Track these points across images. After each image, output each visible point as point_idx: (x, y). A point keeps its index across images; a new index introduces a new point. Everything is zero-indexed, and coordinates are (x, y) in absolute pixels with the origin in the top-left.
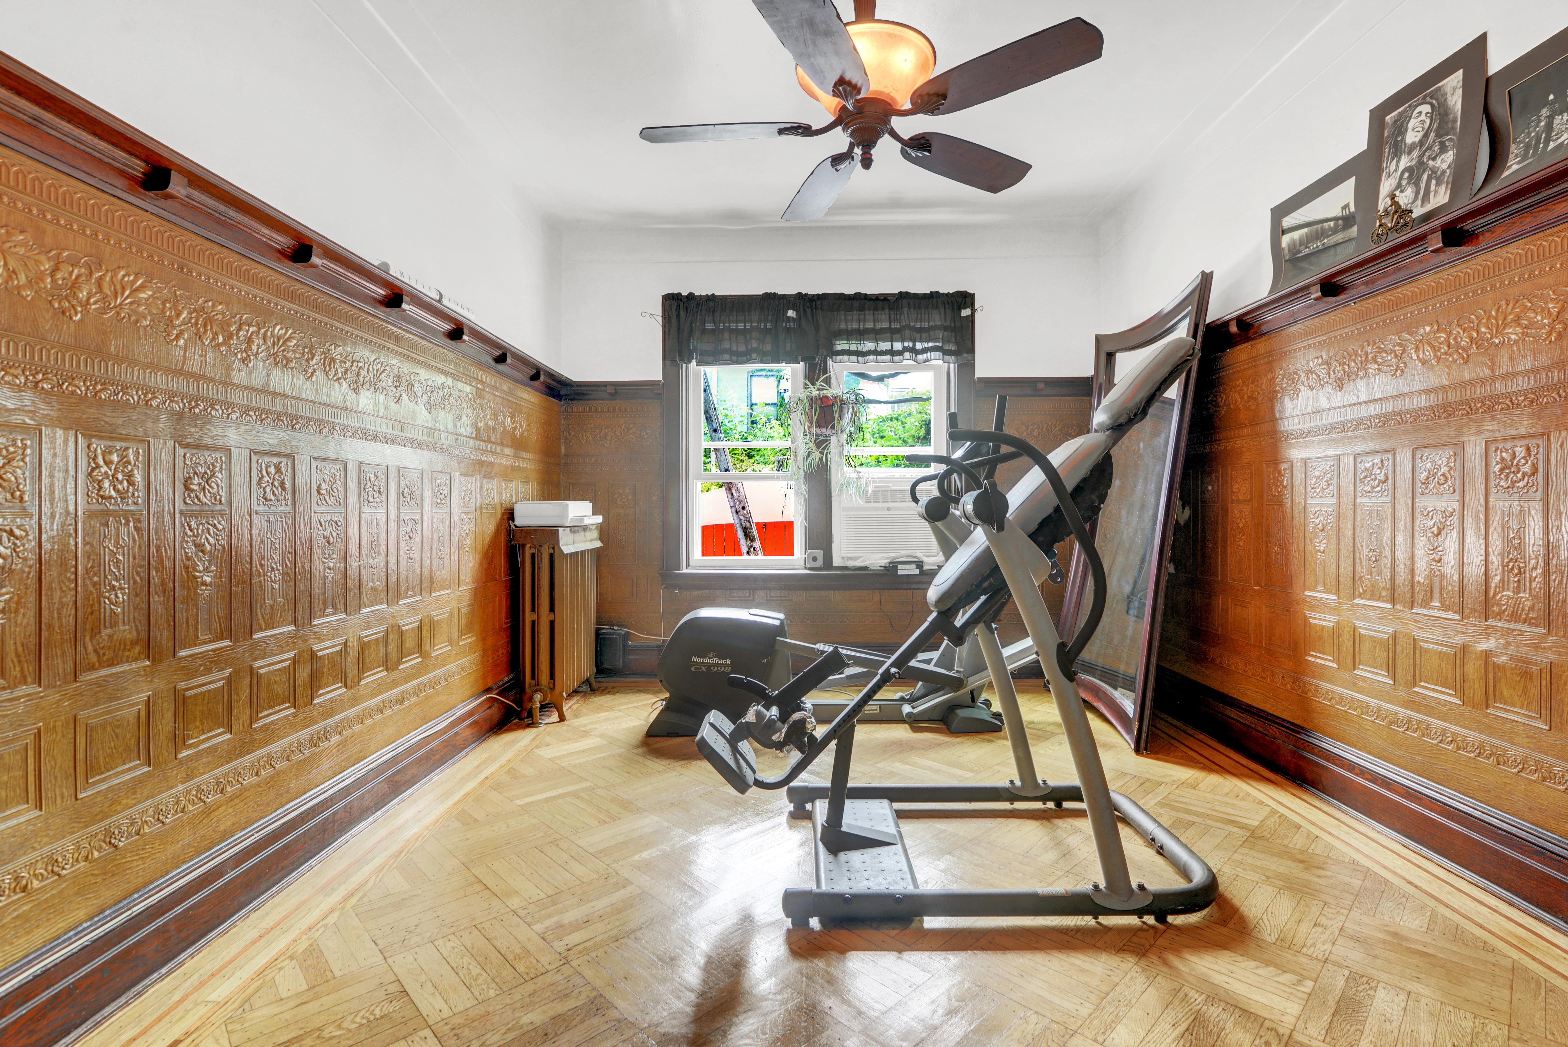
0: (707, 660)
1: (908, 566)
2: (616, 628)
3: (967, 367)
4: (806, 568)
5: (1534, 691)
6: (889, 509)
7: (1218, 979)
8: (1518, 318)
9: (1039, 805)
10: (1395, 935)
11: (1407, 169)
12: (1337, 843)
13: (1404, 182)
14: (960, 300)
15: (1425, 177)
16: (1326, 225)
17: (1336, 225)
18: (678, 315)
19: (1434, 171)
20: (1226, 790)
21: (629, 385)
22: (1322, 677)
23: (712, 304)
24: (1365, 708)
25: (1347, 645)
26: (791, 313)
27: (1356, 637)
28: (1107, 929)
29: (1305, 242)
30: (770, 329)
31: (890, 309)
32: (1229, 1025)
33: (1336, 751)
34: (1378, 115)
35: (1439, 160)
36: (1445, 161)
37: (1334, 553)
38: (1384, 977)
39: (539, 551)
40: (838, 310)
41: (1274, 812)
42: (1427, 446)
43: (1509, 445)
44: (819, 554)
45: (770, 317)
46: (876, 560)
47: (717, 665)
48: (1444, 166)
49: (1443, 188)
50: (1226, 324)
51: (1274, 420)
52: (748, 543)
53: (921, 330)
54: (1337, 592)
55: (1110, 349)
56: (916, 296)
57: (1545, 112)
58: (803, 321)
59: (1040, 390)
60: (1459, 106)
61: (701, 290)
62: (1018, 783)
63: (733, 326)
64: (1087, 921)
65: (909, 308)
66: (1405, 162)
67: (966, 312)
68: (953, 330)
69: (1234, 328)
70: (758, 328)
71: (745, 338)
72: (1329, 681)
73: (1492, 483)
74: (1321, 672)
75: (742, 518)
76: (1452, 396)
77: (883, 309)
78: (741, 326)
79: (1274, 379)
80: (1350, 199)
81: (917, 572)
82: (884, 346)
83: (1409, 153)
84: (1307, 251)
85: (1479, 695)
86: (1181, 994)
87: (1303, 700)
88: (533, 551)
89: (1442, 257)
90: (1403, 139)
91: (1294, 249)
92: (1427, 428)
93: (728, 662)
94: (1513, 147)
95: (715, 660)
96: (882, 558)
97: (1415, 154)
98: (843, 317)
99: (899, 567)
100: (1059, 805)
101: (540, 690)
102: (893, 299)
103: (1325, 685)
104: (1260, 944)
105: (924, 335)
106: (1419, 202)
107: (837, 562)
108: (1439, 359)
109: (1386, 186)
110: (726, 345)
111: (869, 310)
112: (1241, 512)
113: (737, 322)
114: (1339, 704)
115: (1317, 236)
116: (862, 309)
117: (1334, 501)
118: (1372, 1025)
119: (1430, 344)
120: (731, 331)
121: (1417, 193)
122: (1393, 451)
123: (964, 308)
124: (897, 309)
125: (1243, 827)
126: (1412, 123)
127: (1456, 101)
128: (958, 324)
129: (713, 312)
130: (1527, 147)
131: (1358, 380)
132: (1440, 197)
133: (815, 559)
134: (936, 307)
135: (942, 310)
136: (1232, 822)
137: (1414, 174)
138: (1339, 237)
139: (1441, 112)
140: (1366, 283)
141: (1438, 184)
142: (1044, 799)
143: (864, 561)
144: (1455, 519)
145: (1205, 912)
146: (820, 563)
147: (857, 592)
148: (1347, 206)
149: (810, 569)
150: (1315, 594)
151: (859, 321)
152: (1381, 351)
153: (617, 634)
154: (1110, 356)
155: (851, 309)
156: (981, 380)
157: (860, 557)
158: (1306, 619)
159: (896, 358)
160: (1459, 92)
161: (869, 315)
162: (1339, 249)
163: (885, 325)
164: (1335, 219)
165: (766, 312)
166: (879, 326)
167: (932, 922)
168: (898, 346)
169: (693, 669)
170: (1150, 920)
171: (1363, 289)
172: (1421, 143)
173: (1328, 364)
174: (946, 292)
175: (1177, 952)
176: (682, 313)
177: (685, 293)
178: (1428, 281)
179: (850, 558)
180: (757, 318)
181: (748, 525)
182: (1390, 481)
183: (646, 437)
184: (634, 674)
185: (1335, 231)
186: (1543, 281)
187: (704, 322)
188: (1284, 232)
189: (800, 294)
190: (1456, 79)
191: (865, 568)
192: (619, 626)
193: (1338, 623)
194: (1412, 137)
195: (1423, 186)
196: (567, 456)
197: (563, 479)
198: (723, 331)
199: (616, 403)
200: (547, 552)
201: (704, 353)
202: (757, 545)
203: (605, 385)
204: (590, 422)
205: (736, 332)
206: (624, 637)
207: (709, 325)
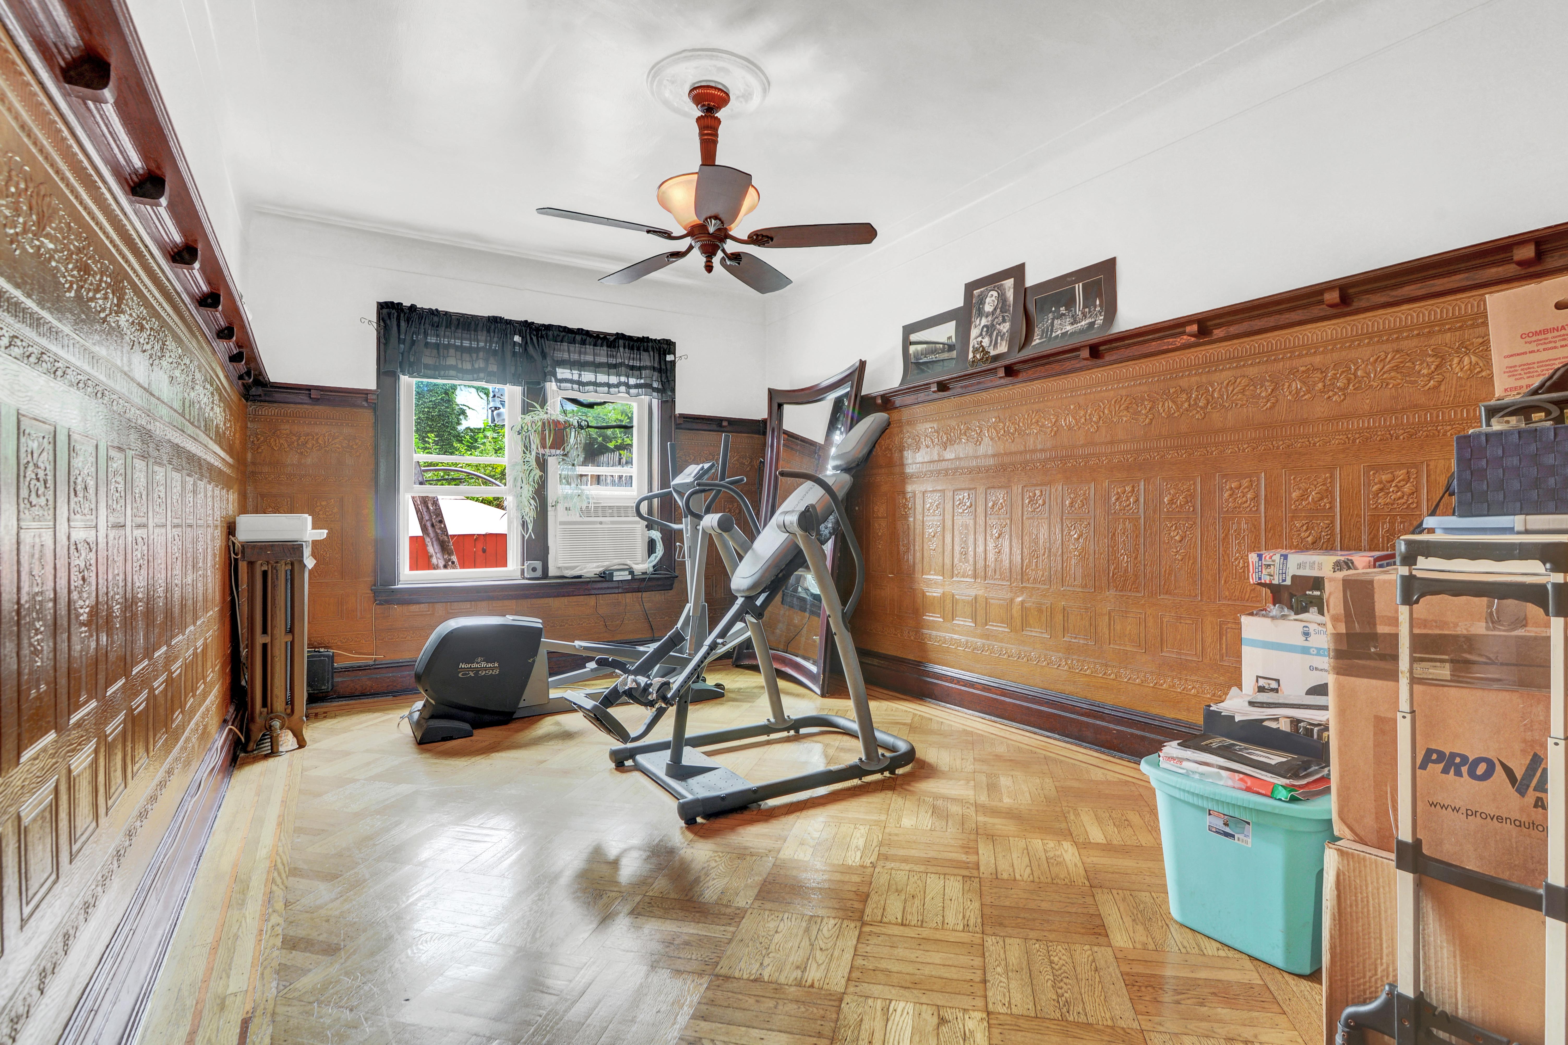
0: (475, 665)
1: (622, 573)
2: (322, 650)
3: (668, 404)
4: (523, 579)
5: (1044, 619)
6: (601, 523)
7: (934, 790)
8: (1037, 422)
9: (784, 734)
10: (996, 755)
11: (985, 326)
12: (953, 723)
13: (984, 333)
14: (665, 346)
15: (995, 333)
16: (938, 346)
17: (944, 348)
18: (399, 326)
19: (999, 332)
20: (885, 708)
21: (335, 392)
22: (933, 629)
23: (436, 319)
24: (958, 643)
25: (949, 605)
26: (517, 338)
27: (954, 601)
28: (869, 784)
29: (925, 353)
30: (495, 350)
31: (608, 347)
32: (949, 805)
33: (943, 672)
34: (970, 287)
35: (1002, 326)
36: (1005, 327)
37: (940, 550)
38: (1000, 772)
39: (274, 568)
40: (562, 341)
41: (915, 715)
42: (994, 487)
43: (1033, 488)
44: (538, 564)
45: (495, 339)
46: (590, 569)
47: (486, 669)
48: (1005, 330)
49: (1004, 343)
50: (875, 398)
51: (902, 465)
52: (446, 557)
53: (632, 368)
54: (943, 575)
55: (781, 401)
56: (630, 338)
57: (1051, 316)
58: (530, 349)
59: (725, 427)
60: (1011, 298)
61: (423, 303)
62: (772, 720)
63: (458, 343)
64: (856, 782)
65: (624, 348)
66: (984, 321)
67: (669, 358)
68: (660, 371)
69: (879, 401)
70: (484, 348)
71: (471, 356)
72: (938, 630)
73: (1025, 509)
74: (933, 626)
75: (439, 531)
76: (1007, 460)
77: (602, 346)
78: (466, 344)
79: (903, 438)
80: (953, 334)
81: (629, 577)
82: (602, 378)
83: (987, 317)
84: (925, 360)
85: (1019, 624)
86: (921, 800)
87: (921, 645)
88: (265, 568)
89: (1003, 381)
90: (983, 308)
91: (917, 355)
92: (994, 477)
93: (496, 665)
94: (1036, 329)
95: (484, 664)
96: (598, 567)
97: (990, 318)
98: (566, 348)
99: (615, 574)
100: (797, 732)
101: (277, 717)
102: (612, 338)
103: (934, 633)
104: (943, 773)
105: (637, 373)
106: (992, 347)
107: (552, 572)
108: (999, 438)
109: (974, 332)
110: (451, 361)
111: (590, 345)
112: (880, 525)
113: (462, 339)
114: (944, 643)
115: (934, 352)
116: (583, 343)
117: (941, 517)
118: (1004, 790)
119: (995, 429)
120: (457, 348)
121: (991, 342)
122: (975, 488)
123: (669, 354)
124: (614, 347)
125: (904, 724)
126: (988, 300)
127: (1010, 295)
128: (663, 367)
129: (438, 326)
130: (1043, 331)
131: (955, 445)
132: (1003, 348)
133: (534, 570)
134: (646, 350)
135: (652, 353)
136: (898, 723)
137: (989, 329)
138: (946, 355)
139: (1002, 298)
140: (962, 387)
141: (1002, 340)
142: (788, 729)
143: (581, 570)
144: (1007, 528)
145: (910, 765)
146: (539, 573)
147: (575, 598)
148: (949, 338)
149: (527, 579)
150: (929, 577)
151: (580, 353)
152: (968, 429)
153: (324, 656)
154: (780, 406)
155: (573, 342)
156: (682, 416)
157: (577, 567)
158: (923, 593)
159: (612, 390)
160: (1012, 290)
161: (589, 348)
162: (946, 363)
163: (604, 360)
164: (943, 344)
165: (492, 334)
166: (598, 359)
167: (772, 802)
168: (613, 380)
169: (460, 675)
170: (887, 774)
171: (960, 390)
172: (993, 313)
173: (938, 433)
174: (654, 338)
175: (908, 784)
176: (403, 324)
177: (407, 303)
178: (995, 393)
179: (567, 568)
180: (484, 338)
181: (446, 539)
182: (973, 507)
183: (355, 447)
184: (341, 697)
185: (943, 351)
186: (1049, 404)
187: (426, 335)
188: (911, 343)
189: (526, 321)
190: (1009, 283)
191: (580, 577)
192: (325, 647)
193: (944, 593)
194: (988, 308)
195: (994, 338)
196: (253, 463)
197: (249, 489)
198: (447, 347)
199: (319, 409)
200: (283, 569)
201: (427, 367)
202: (454, 558)
203: (309, 389)
204: (285, 428)
205: (461, 349)
206: (332, 658)
207: (432, 340)
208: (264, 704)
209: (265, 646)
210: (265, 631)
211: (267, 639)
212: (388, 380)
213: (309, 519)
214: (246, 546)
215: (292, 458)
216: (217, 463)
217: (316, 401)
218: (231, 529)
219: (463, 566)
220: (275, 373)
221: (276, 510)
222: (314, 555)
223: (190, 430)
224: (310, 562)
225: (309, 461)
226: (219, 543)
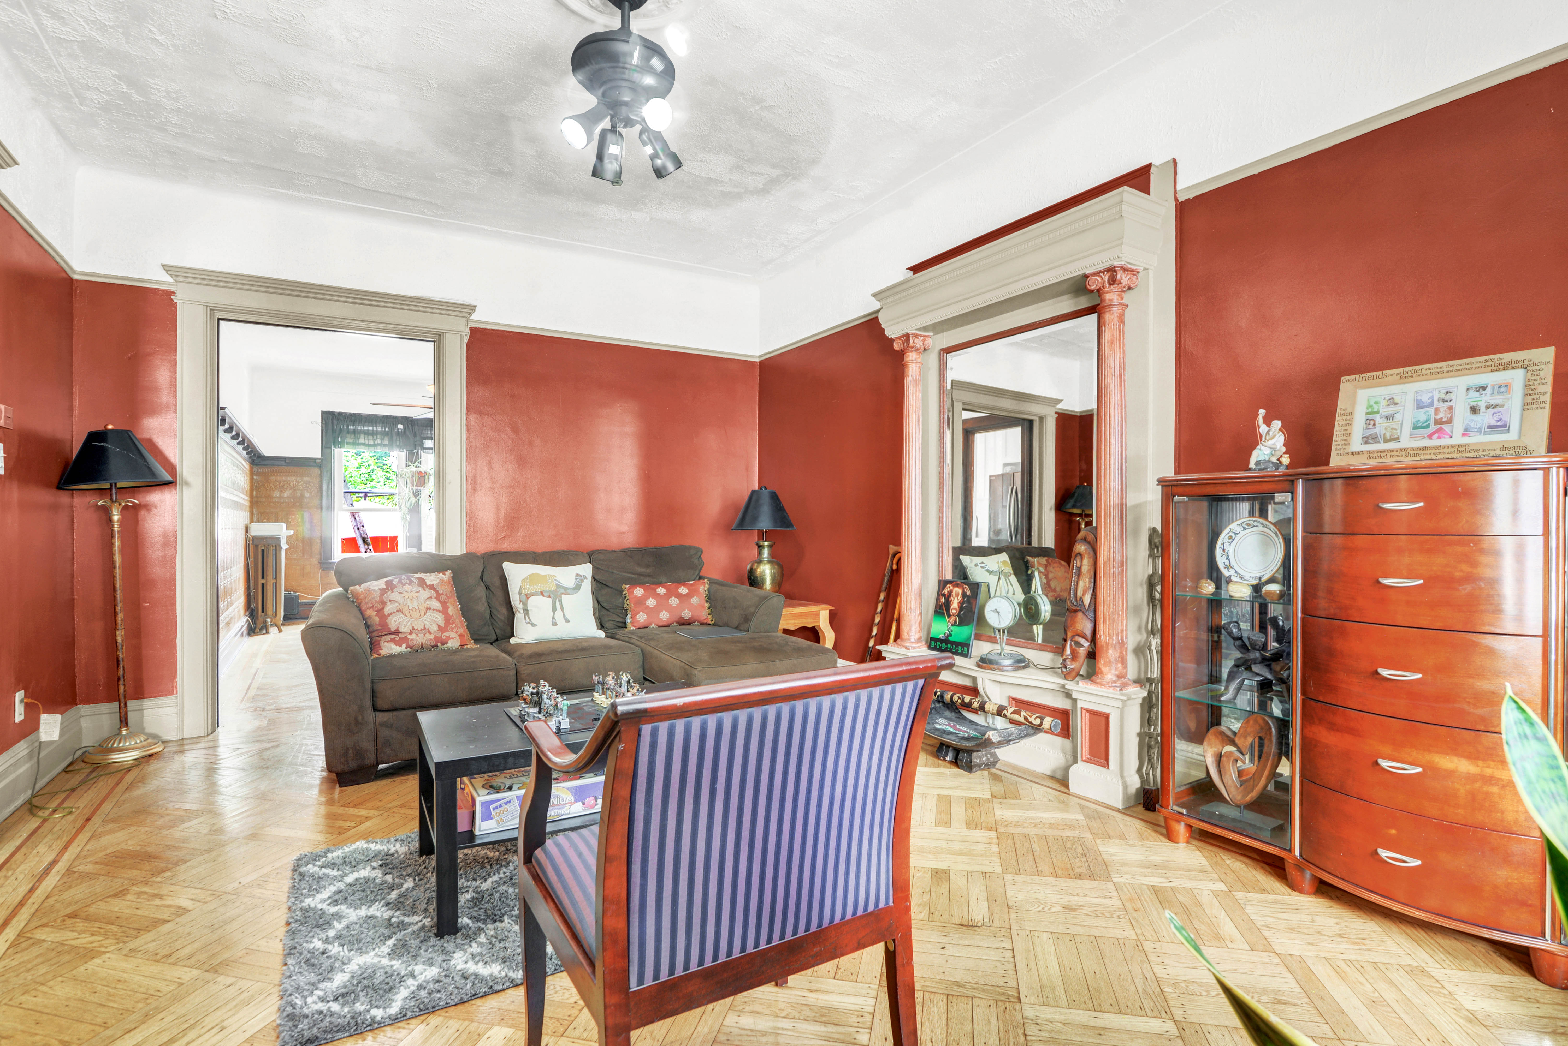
2: (292, 591)
18: (332, 423)
23: (352, 417)
26: (400, 426)
30: (388, 434)
39: (267, 548)
45: (388, 427)
52: (365, 546)
58: (408, 431)
61: (346, 410)
63: (366, 430)
70: (380, 432)
71: (373, 436)
75: (362, 534)
78: (371, 431)
88: (263, 548)
101: (269, 618)
113: (367, 427)
129: (353, 421)
153: (293, 596)
165: (385, 424)
176: (335, 422)
177: (335, 411)
180: (380, 426)
181: (366, 537)
183: (310, 487)
187: (347, 426)
196: (257, 497)
197: (254, 510)
198: (360, 432)
199: (291, 468)
200: (272, 549)
201: (348, 443)
202: (371, 547)
203: (284, 459)
204: (273, 478)
205: (367, 433)
206: (298, 597)
207: (351, 427)
208: (263, 612)
209: (263, 584)
210: (263, 577)
211: (264, 581)
212: (328, 451)
213: (284, 525)
214: (254, 538)
215: (276, 494)
216: (242, 501)
217: (289, 464)
218: (247, 530)
219: (375, 552)
220: (267, 450)
221: (268, 521)
222: (287, 543)
223: (235, 492)
224: (284, 546)
225: (285, 495)
226: (243, 536)
